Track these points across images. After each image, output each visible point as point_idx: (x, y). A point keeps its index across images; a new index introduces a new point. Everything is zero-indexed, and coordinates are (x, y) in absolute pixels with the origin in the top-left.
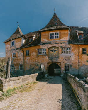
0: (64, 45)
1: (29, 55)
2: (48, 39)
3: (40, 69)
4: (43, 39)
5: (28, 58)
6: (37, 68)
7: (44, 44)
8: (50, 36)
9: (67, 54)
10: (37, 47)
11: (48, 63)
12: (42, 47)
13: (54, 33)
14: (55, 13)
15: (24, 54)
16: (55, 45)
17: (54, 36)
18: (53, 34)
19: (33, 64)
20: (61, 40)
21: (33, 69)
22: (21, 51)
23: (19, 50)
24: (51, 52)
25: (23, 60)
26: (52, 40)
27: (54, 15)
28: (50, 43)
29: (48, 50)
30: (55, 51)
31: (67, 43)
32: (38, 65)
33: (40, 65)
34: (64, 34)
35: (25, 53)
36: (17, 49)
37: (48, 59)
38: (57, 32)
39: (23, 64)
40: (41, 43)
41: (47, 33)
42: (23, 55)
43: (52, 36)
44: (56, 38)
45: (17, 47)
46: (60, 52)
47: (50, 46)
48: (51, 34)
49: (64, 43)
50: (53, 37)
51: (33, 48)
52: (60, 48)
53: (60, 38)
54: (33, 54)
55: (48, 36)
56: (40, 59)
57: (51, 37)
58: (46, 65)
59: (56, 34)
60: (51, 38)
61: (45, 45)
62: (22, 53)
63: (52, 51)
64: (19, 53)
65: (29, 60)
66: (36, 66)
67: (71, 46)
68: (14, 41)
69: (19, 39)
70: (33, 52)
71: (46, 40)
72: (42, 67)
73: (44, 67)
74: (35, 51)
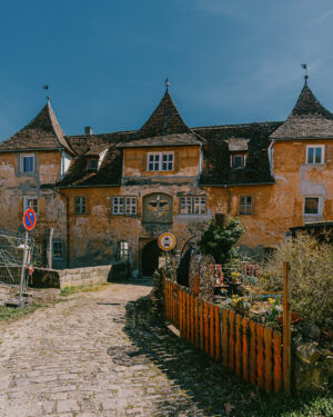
0: (186, 189)
1: (84, 211)
2: (143, 171)
3: (117, 256)
4: (129, 170)
5: (81, 220)
6: (109, 251)
7: (131, 183)
8: (148, 162)
9: (196, 217)
10: (112, 191)
11: (141, 239)
12: (125, 191)
13: (161, 154)
14: (167, 94)
15: (68, 206)
16: (161, 189)
17: (160, 162)
18: (157, 157)
19: (96, 241)
20: (179, 174)
21: (97, 254)
22: (58, 197)
23: (51, 192)
24: (150, 207)
25: (63, 227)
26: (154, 176)
27: (164, 99)
28: (148, 182)
29: (141, 200)
30: (162, 205)
31: (195, 185)
32: (111, 242)
33: (119, 243)
34: (188, 158)
35: (72, 203)
36: (44, 187)
37: (141, 227)
38: (168, 153)
39: (65, 238)
40: (123, 181)
41: (140, 154)
42: (64, 211)
43: (154, 162)
44: (164, 168)
45: (43, 180)
46: (175, 208)
47: (148, 191)
48: (152, 158)
49: (186, 183)
50: (157, 165)
51: (96, 193)
52: (175, 197)
53: (177, 170)
54: (99, 209)
55: (144, 163)
56: (118, 227)
57: (151, 165)
58: (136, 243)
59: (165, 158)
60: (151, 168)
61: (135, 187)
62: (62, 204)
63: (154, 205)
64: (53, 201)
65: (86, 227)
66: (106, 245)
67: (207, 192)
68: (32, 155)
69: (51, 155)
70: (98, 204)
71: (137, 174)
72: (124, 250)
73: (130, 249)
74: (105, 202)
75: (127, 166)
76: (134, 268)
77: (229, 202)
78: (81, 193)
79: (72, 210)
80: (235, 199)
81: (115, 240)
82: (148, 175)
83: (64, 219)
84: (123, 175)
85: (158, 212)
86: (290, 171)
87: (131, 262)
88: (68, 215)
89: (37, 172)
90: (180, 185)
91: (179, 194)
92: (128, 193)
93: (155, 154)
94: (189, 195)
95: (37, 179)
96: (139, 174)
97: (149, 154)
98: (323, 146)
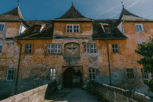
0: (86, 41)
1: (30, 52)
2: (64, 32)
4: (57, 32)
5: (28, 57)
6: (44, 74)
7: (58, 37)
8: (67, 29)
10: (47, 42)
11: (63, 67)
12: (54, 41)
13: (73, 25)
15: (21, 49)
16: (74, 41)
17: (73, 29)
18: (71, 27)
19: (35, 69)
20: (83, 34)
21: (36, 77)
22: (16, 44)
23: (11, 41)
24: (68, 50)
25: (16, 61)
26: (70, 35)
28: (67, 37)
29: (63, 46)
30: (74, 49)
31: (91, 39)
33: (50, 69)
34: (86, 27)
35: (23, 48)
36: (8, 39)
37: (63, 60)
38: (76, 25)
39: (16, 67)
40: (54, 37)
41: (63, 25)
42: (18, 52)
43: (70, 29)
44: (75, 31)
45: (7, 36)
46: (82, 50)
48: (68, 27)
49: (86, 38)
50: (71, 31)
51: (39, 42)
52: (81, 44)
53: (81, 32)
54: (39, 51)
55: (65, 29)
56: (50, 60)
58: (60, 69)
59: (75, 27)
60: (68, 31)
61: (60, 39)
62: (17, 48)
63: (70, 49)
64: (12, 46)
65: (31, 60)
66: (42, 71)
67: (97, 42)
68: (4, 23)
69: (15, 24)
70: (39, 48)
71: (61, 33)
72: (53, 73)
73: (56, 73)
74: (43, 47)
75: (56, 30)
76: (59, 84)
77: (108, 47)
78: (30, 42)
79: (23, 51)
80: (110, 46)
81: (48, 68)
82: (67, 34)
83: (17, 56)
84: (54, 34)
85: (72, 52)
86: (131, 33)
87: (57, 80)
88: (20, 54)
89: (5, 32)
90: (83, 39)
91: (83, 43)
92: (57, 42)
93: (70, 25)
94: (88, 44)
95: (4, 35)
96: (62, 34)
97: (67, 25)
98: (142, 25)
